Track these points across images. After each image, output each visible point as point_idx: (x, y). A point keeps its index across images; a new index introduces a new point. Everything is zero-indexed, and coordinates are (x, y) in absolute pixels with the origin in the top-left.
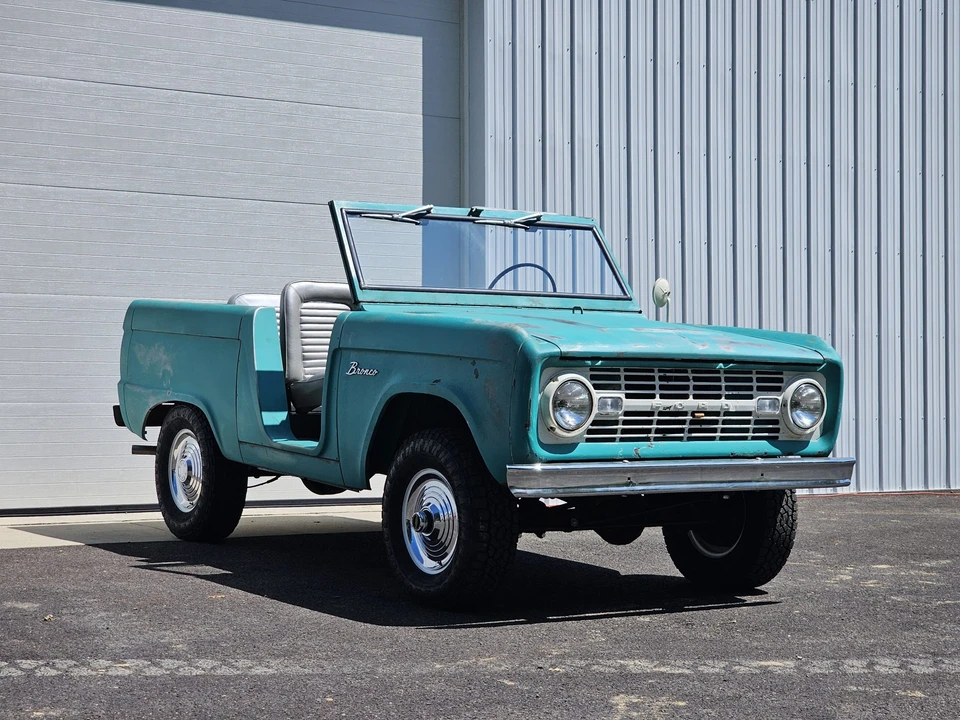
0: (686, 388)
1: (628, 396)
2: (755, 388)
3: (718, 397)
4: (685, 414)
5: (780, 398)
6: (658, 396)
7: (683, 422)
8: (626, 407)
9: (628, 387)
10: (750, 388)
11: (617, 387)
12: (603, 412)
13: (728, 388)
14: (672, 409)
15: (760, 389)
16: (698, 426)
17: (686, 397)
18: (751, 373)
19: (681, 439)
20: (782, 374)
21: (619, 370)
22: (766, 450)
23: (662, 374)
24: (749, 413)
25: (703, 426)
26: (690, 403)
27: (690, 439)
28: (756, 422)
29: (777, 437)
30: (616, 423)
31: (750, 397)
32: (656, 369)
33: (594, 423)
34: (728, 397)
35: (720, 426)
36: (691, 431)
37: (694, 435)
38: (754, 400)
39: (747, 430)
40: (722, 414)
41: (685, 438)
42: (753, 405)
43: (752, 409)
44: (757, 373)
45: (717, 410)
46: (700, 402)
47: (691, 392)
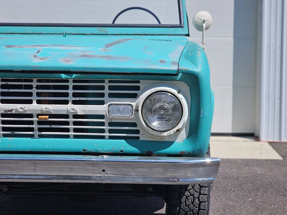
0: (30, 94)
2: (106, 95)
3: (66, 102)
4: (31, 116)
5: (133, 104)
7: (32, 123)
10: (102, 95)
13: (75, 95)
14: (13, 112)
15: (111, 95)
16: (48, 126)
17: (30, 102)
18: (103, 82)
19: (32, 136)
20: (139, 82)
22: (122, 148)
23: (4, 83)
24: (102, 117)
25: (53, 126)
26: (34, 107)
27: (41, 136)
28: (110, 124)
29: (138, 138)
31: (102, 103)
34: (74, 103)
35: (71, 127)
36: (40, 130)
37: (43, 133)
38: (105, 105)
39: (103, 131)
40: (71, 116)
41: (36, 136)
42: (104, 109)
43: (104, 113)
44: (110, 82)
45: (65, 113)
46: (44, 107)
47: (34, 98)
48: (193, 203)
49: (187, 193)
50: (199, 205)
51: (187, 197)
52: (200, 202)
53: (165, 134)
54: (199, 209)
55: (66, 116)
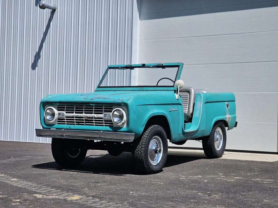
0: (82, 111)
1: (66, 113)
2: (103, 111)
3: (92, 113)
4: (83, 118)
5: (111, 114)
6: (74, 113)
7: (83, 120)
8: (65, 115)
9: (66, 110)
10: (102, 111)
11: (64, 110)
12: (60, 117)
13: (95, 111)
14: (78, 116)
15: (105, 111)
16: (88, 121)
17: (82, 113)
18: (103, 106)
19: (84, 125)
20: (112, 107)
21: (65, 106)
22: (108, 129)
24: (102, 118)
25: (89, 121)
26: (84, 115)
27: (86, 125)
28: (105, 121)
29: (113, 126)
30: (64, 119)
31: (102, 113)
32: (75, 106)
33: (58, 119)
34: (95, 113)
35: (94, 122)
36: (86, 123)
37: (87, 124)
39: (103, 123)
40: (94, 118)
41: (85, 125)
42: (102, 116)
43: (102, 117)
44: (105, 106)
45: (92, 117)
46: (86, 115)
47: (84, 112)
48: (138, 153)
49: (137, 149)
50: (141, 154)
51: (137, 151)
52: (141, 153)
53: (119, 124)
54: (141, 156)
55: (92, 118)
